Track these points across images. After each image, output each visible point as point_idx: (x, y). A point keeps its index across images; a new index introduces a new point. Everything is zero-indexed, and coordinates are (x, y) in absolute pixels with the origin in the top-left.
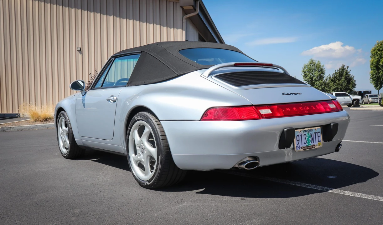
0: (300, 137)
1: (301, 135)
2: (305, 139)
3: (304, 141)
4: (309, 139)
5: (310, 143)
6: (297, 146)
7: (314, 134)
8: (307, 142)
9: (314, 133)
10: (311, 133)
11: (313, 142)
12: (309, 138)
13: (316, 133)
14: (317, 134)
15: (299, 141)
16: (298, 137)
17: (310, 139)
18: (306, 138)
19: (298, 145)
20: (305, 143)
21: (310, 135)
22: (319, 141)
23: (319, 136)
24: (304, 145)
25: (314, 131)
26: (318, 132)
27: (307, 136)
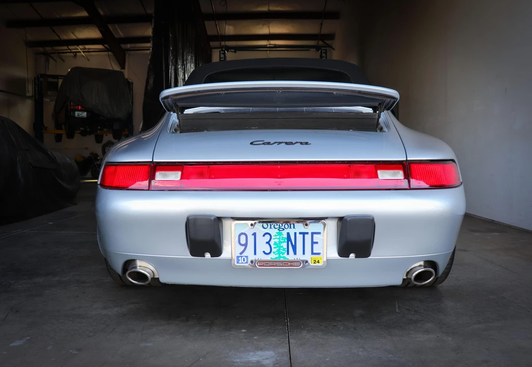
0: (251, 239)
1: (254, 234)
2: (268, 243)
3: (262, 246)
4: (282, 245)
5: (283, 254)
6: (238, 257)
7: (300, 237)
8: (274, 250)
9: (300, 233)
10: (288, 234)
11: (295, 253)
12: (280, 242)
13: (307, 233)
14: (308, 237)
15: (246, 245)
17: (285, 245)
18: (272, 243)
19: (241, 253)
20: (268, 251)
21: (285, 236)
22: (313, 253)
23: (317, 243)
24: (261, 256)
25: (300, 227)
26: (313, 234)
27: (273, 237)
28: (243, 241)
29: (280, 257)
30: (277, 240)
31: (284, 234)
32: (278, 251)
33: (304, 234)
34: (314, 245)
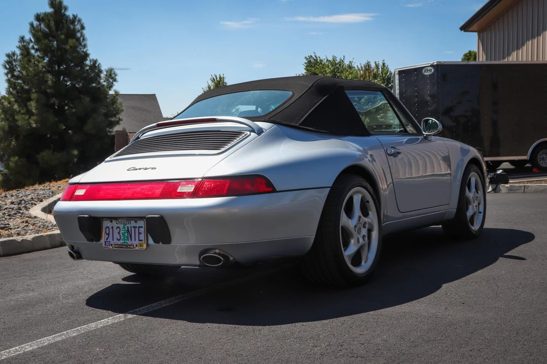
0: (111, 230)
1: (112, 227)
2: (119, 233)
3: (116, 236)
5: (126, 240)
6: (106, 242)
7: (133, 229)
8: (122, 238)
9: (133, 227)
10: (128, 227)
11: (131, 240)
12: (125, 233)
13: (136, 227)
14: (137, 229)
15: (108, 234)
16: (107, 229)
17: (126, 234)
18: (121, 233)
19: (107, 239)
20: (119, 238)
21: (127, 229)
22: (139, 240)
23: (141, 233)
24: (116, 241)
25: (133, 224)
26: (139, 227)
27: (121, 230)
28: (107, 232)
29: (125, 242)
30: (123, 232)
31: (126, 227)
32: (124, 238)
33: (135, 227)
34: (140, 235)
